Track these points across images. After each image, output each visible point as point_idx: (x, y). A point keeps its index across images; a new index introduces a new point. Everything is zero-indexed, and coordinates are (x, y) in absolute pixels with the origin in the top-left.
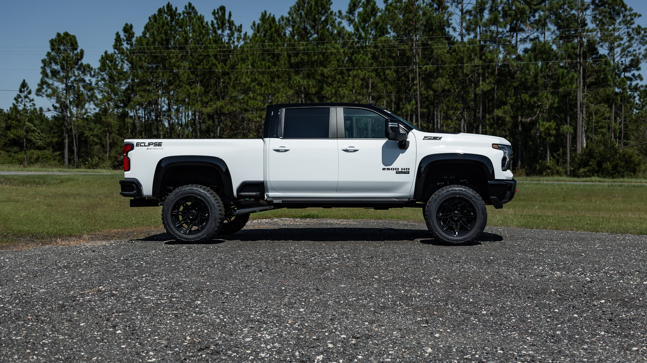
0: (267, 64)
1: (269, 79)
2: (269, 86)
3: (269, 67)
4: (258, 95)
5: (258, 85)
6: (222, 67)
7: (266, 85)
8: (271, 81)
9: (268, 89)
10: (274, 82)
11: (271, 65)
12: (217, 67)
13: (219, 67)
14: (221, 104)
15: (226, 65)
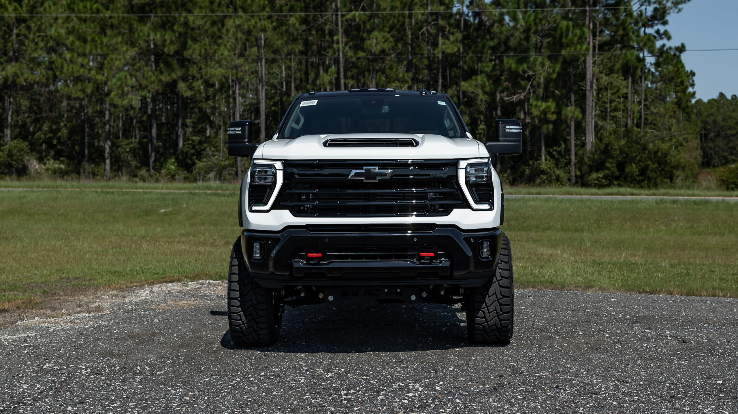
0: (95, 6)
1: (98, 29)
2: (99, 42)
3: (98, 11)
4: (79, 55)
5: (79, 39)
6: (15, 9)
7: (93, 40)
8: (100, 33)
9: (96, 47)
10: (105, 34)
11: (101, 7)
12: (6, 9)
13: (11, 9)
14: (14, 69)
15: (21, 6)
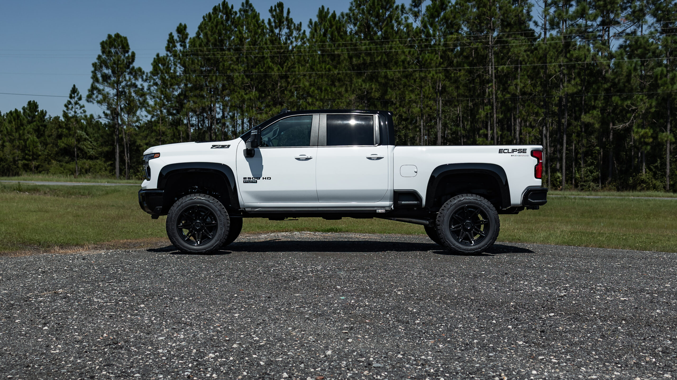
0: (328, 66)
1: (330, 82)
2: (330, 91)
3: (330, 70)
4: (317, 100)
5: (317, 89)
6: (279, 70)
7: (326, 90)
8: (331, 85)
9: (328, 94)
10: (335, 86)
11: (331, 67)
12: (273, 70)
13: (276, 69)
14: (277, 110)
15: (283, 68)
